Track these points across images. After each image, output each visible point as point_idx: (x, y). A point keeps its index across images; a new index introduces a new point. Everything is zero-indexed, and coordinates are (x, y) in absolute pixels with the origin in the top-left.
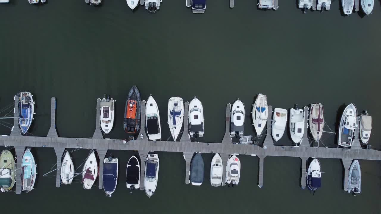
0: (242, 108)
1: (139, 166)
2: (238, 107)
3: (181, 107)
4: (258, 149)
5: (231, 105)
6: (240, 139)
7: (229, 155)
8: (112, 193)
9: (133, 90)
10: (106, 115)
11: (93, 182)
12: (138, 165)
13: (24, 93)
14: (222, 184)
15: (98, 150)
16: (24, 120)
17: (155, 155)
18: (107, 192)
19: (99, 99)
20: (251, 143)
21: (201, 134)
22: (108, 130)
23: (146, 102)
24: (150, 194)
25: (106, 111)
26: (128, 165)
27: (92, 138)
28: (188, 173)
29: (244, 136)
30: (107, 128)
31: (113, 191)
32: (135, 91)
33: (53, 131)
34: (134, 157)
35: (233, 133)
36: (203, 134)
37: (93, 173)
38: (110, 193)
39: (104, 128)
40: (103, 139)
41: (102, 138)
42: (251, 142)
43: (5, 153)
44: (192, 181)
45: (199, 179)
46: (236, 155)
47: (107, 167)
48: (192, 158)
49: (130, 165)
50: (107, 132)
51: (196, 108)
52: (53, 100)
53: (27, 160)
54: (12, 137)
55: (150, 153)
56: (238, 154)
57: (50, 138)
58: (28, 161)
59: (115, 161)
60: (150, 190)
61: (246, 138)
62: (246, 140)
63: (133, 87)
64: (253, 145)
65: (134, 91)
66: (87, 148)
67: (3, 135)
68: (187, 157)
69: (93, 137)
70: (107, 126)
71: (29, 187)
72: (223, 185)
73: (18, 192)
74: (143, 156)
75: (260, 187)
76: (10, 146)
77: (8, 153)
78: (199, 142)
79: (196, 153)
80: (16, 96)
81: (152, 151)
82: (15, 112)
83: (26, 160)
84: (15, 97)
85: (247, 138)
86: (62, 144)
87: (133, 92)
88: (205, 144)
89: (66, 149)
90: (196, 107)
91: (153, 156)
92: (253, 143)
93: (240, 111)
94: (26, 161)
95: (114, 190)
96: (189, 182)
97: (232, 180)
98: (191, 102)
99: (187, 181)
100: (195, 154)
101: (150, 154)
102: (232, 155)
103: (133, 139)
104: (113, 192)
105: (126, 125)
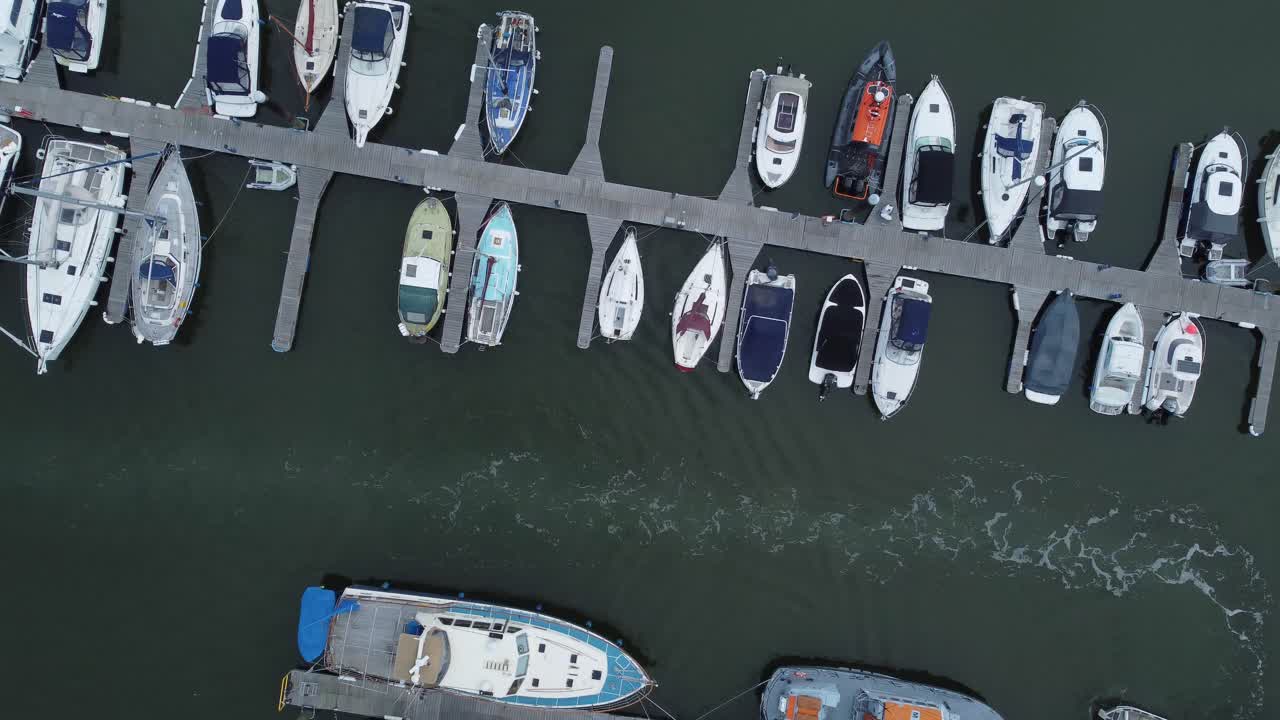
0: (1235, 160)
1: (862, 309)
2: (1224, 155)
3: (1033, 130)
4: (1266, 307)
5: (1192, 150)
6: (1210, 265)
7: (1167, 315)
8: (763, 385)
9: (878, 53)
10: (785, 123)
11: (707, 345)
12: (861, 305)
13: (513, 16)
14: (1130, 408)
15: (734, 242)
16: (506, 104)
17: (917, 281)
18: (748, 383)
19: (759, 70)
20: (1244, 284)
21: (1086, 228)
22: (779, 176)
23: (916, 99)
24: (887, 408)
25: (787, 109)
26: (828, 304)
27: (716, 199)
28: (1021, 358)
29: (1223, 258)
30: (776, 169)
31: (768, 381)
32: (885, 59)
33: (590, 157)
34: (850, 277)
35: (1189, 242)
36: (1093, 229)
37: (710, 313)
38: (756, 388)
39: (765, 167)
40: (753, 208)
41: (750, 204)
42: (1244, 282)
43: (426, 210)
44: (1030, 383)
45: (1056, 382)
46: (1192, 319)
47: (760, 299)
48: (1039, 307)
49: (835, 304)
50: (772, 184)
51: (1082, 139)
52: (606, 55)
53: (500, 239)
54: (454, 159)
55: (903, 272)
56: (1197, 316)
57: (578, 181)
58: (502, 246)
59: (787, 281)
60: (891, 395)
61: (1230, 267)
62: (1226, 270)
63: (879, 44)
64: (1249, 291)
65: (881, 60)
66: (697, 230)
67: (424, 151)
68: (1026, 304)
69: (721, 196)
70: (777, 161)
71: (489, 334)
72: (1130, 412)
73: (450, 344)
74: (878, 279)
75: (1257, 435)
76: (442, 191)
77: (438, 212)
78: (1071, 258)
79: (1059, 292)
80: (483, 25)
81: (910, 268)
82: (476, 78)
83: (497, 241)
84: (480, 30)
85: (1233, 266)
86: (615, 206)
87: (878, 62)
88: (1091, 267)
89: (626, 223)
90: (1082, 133)
91: (911, 284)
92: (1248, 287)
93: (1230, 170)
94: (495, 243)
95: (773, 376)
96: (1018, 387)
97: (1169, 399)
98: (1068, 120)
99: (1015, 384)
100: (1052, 296)
101: (902, 278)
102: (1174, 314)
103: (851, 221)
104: (768, 384)
105: (836, 169)
